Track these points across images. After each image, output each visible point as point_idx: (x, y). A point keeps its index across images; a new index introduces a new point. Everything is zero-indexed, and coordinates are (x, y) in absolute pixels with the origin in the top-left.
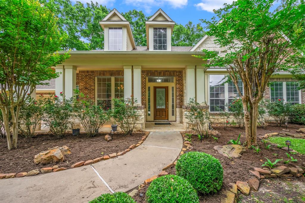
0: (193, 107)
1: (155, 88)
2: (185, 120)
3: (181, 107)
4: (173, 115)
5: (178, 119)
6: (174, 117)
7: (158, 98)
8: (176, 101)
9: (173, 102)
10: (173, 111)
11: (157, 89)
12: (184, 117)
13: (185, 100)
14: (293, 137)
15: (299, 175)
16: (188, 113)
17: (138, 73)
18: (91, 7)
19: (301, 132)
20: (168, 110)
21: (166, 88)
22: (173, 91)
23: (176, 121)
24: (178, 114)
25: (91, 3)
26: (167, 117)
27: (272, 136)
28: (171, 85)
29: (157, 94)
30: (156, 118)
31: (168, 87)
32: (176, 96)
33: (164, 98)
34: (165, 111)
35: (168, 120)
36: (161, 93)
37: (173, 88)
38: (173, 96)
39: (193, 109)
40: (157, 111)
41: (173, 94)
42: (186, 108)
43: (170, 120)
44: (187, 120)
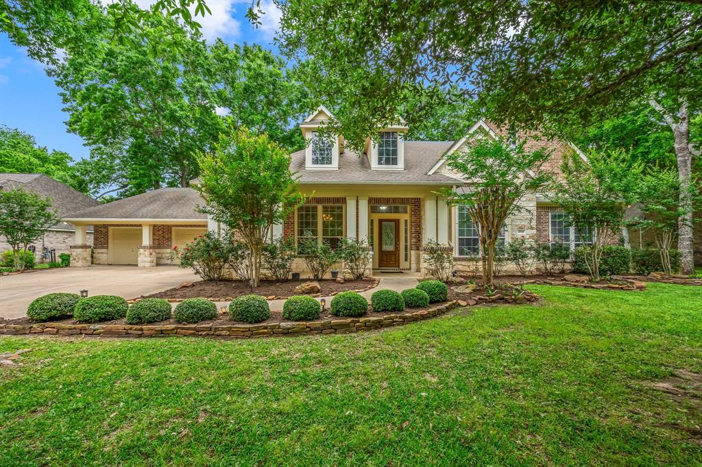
0: (432, 248)
1: (381, 221)
2: (424, 265)
3: (418, 249)
4: (406, 260)
5: (414, 266)
6: (408, 263)
7: (384, 236)
8: (411, 239)
9: (406, 242)
10: (406, 255)
11: (383, 223)
12: (422, 260)
13: (423, 240)
14: (551, 284)
15: (510, 301)
16: (426, 256)
17: (364, 206)
18: (242, 52)
19: (565, 280)
20: (399, 254)
21: (397, 222)
22: (406, 225)
23: (410, 269)
24: (413, 259)
25: (244, 45)
26: (397, 263)
27: (527, 283)
28: (404, 217)
29: (383, 231)
30: (382, 265)
31: (399, 220)
32: (411, 233)
33: (392, 236)
34: (395, 255)
35: (399, 267)
36: (389, 230)
37: (406, 221)
38: (406, 233)
39: (432, 251)
40: (382, 255)
41: (406, 229)
42: (425, 250)
43: (401, 267)
44: (426, 265)
